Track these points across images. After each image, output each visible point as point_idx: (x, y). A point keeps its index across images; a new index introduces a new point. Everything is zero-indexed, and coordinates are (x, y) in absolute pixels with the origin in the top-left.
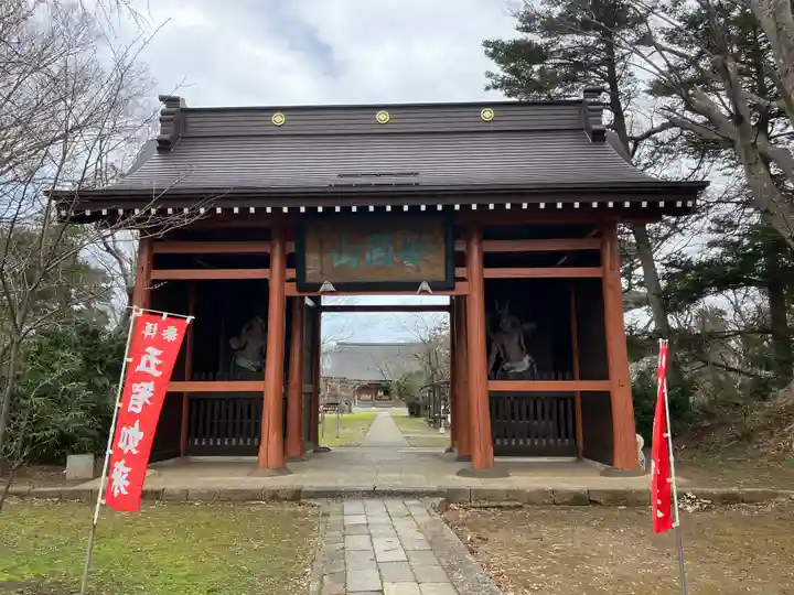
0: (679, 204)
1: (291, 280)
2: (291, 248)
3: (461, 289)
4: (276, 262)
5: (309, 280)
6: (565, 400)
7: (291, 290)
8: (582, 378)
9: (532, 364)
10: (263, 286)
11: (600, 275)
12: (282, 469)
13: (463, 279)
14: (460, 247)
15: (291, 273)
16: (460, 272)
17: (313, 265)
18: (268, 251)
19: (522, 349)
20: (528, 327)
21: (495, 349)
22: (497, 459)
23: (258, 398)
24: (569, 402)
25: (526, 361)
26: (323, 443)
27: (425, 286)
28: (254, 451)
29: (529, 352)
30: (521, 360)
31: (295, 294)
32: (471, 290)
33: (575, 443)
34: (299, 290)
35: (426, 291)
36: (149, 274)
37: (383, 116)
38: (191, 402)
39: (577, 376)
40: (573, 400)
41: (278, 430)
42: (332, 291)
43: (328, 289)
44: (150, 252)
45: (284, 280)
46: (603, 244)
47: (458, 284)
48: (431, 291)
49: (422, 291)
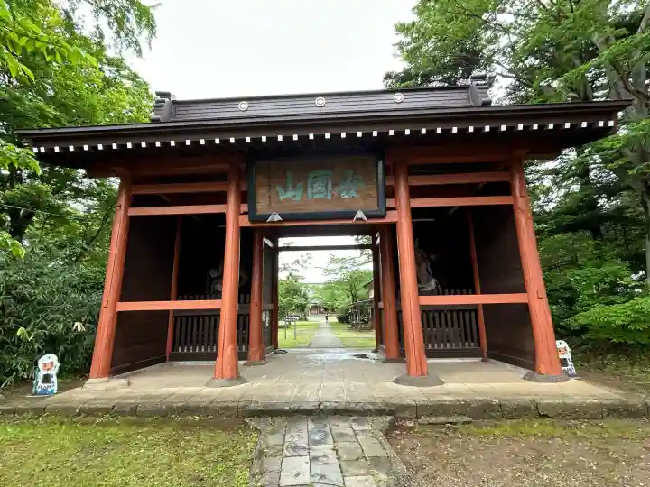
0: (601, 124)
1: (245, 213)
2: (244, 187)
3: (392, 216)
4: (232, 199)
5: (259, 212)
6: (470, 311)
7: (245, 222)
9: (437, 284)
11: (510, 202)
14: (389, 182)
15: (244, 208)
16: (390, 203)
17: (263, 199)
18: (224, 189)
19: (430, 274)
20: (433, 257)
24: (473, 314)
25: (433, 282)
26: (281, 346)
30: (428, 281)
31: (248, 224)
32: (400, 217)
33: (479, 345)
34: (251, 221)
35: (361, 219)
36: (126, 211)
37: (321, 101)
38: (176, 318)
39: (478, 288)
40: (476, 311)
41: (233, 343)
42: (279, 221)
43: (275, 220)
44: (127, 193)
45: (239, 213)
46: (512, 176)
47: (389, 213)
48: (365, 219)
49: (358, 219)
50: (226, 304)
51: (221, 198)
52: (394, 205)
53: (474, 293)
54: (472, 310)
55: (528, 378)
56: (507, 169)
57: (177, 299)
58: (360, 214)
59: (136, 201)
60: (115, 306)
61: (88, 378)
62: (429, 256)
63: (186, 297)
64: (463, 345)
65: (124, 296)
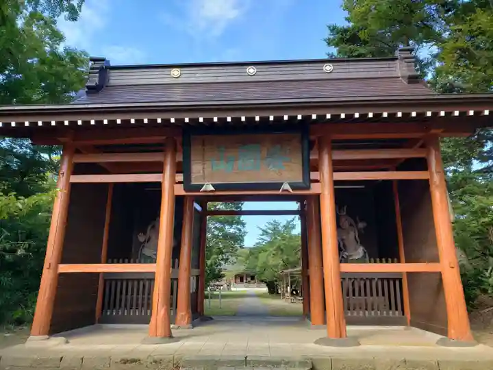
1: (180, 183)
2: (180, 158)
3: (316, 188)
4: (168, 169)
5: (194, 182)
7: (180, 190)
9: (365, 253)
11: (427, 177)
12: (168, 338)
13: (317, 181)
14: (314, 156)
15: (180, 177)
16: (314, 175)
18: (162, 159)
19: (357, 242)
20: (361, 225)
23: (151, 279)
24: (397, 283)
25: (361, 250)
30: (356, 249)
31: (183, 193)
32: (323, 190)
33: (403, 314)
34: (185, 189)
35: (287, 190)
36: (68, 179)
37: (251, 70)
38: (105, 281)
39: (403, 257)
40: (400, 280)
41: (167, 305)
42: (212, 191)
43: (208, 189)
44: (70, 161)
46: (429, 153)
47: (313, 185)
48: (291, 191)
49: (284, 190)
50: (158, 268)
51: (158, 168)
52: (318, 178)
53: (399, 261)
54: (395, 280)
55: (440, 342)
56: (423, 146)
57: (107, 262)
58: (286, 186)
59: (77, 169)
60: (57, 268)
61: (29, 335)
62: (356, 223)
63: (115, 260)
64: (388, 313)
65: (64, 258)
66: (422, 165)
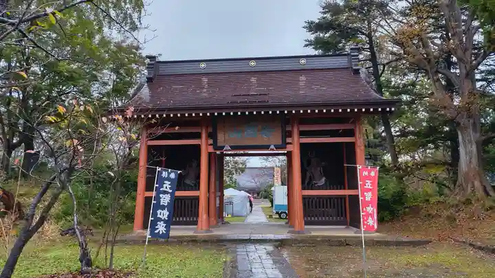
0: (388, 109)
1: (211, 145)
2: (210, 130)
3: (289, 148)
4: (204, 136)
5: (219, 144)
6: (341, 199)
7: (211, 149)
8: (349, 189)
9: (326, 181)
10: (198, 147)
11: (354, 141)
12: (208, 231)
13: (290, 143)
14: (288, 129)
15: (211, 141)
16: (289, 140)
17: (221, 137)
18: (200, 131)
19: (322, 174)
20: (324, 164)
21: (308, 174)
22: (307, 227)
23: (197, 199)
24: (343, 200)
25: (324, 179)
26: (226, 220)
27: (272, 147)
28: (195, 223)
29: (325, 176)
30: (321, 179)
31: (213, 151)
32: (294, 148)
33: (346, 219)
34: (214, 149)
35: (273, 149)
37: (252, 63)
39: (347, 187)
41: (206, 213)
45: (208, 145)
46: (355, 126)
47: (288, 146)
48: (275, 149)
49: (271, 150)
50: (202, 193)
51: (198, 136)
53: (344, 189)
54: (342, 198)
56: (353, 122)
60: (144, 194)
64: (337, 218)
65: (148, 188)
66: (351, 133)
